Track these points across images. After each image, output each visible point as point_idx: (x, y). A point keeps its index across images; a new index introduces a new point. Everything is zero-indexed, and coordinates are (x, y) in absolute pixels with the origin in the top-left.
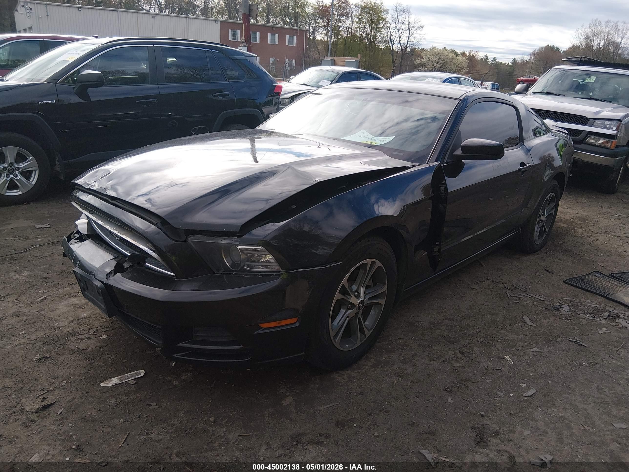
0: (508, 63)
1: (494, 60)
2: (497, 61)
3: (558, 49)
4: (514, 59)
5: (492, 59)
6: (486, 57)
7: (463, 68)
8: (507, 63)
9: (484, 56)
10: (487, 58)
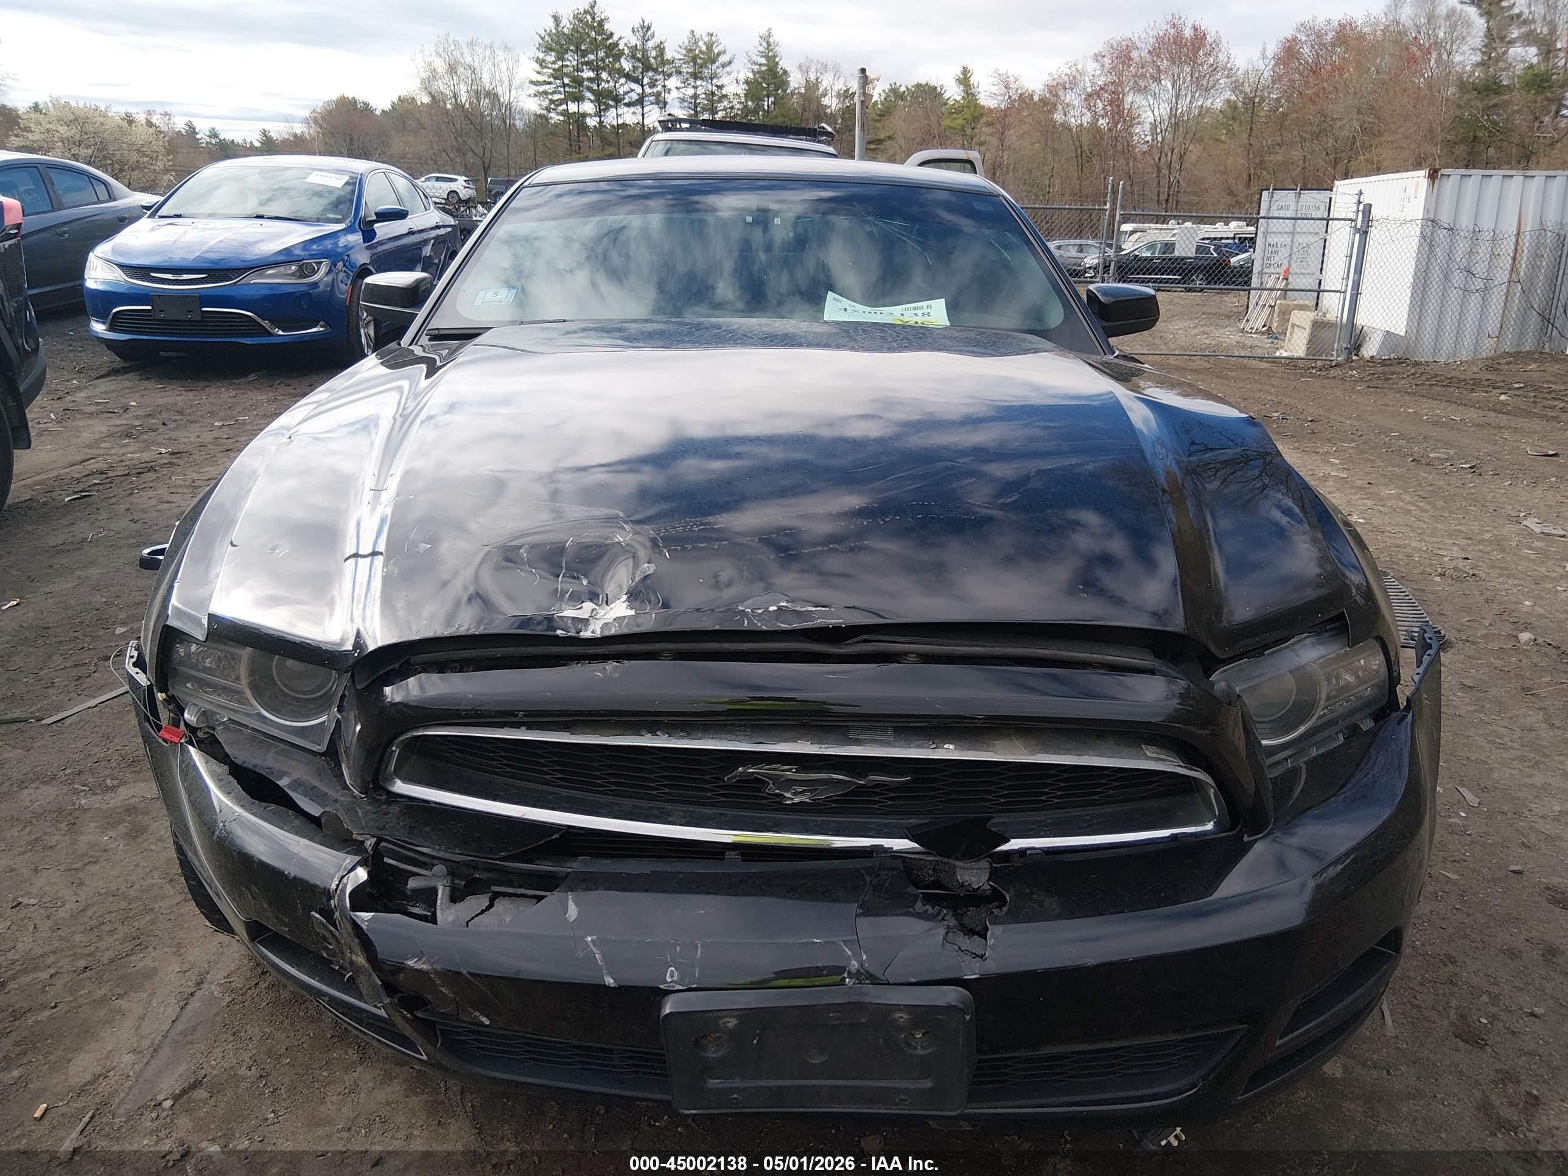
0: (251, 143)
1: (214, 134)
2: (222, 137)
3: (366, 105)
4: (264, 133)
5: (208, 133)
6: (190, 127)
7: (158, 156)
8: (248, 140)
9: (184, 126)
10: (192, 131)
